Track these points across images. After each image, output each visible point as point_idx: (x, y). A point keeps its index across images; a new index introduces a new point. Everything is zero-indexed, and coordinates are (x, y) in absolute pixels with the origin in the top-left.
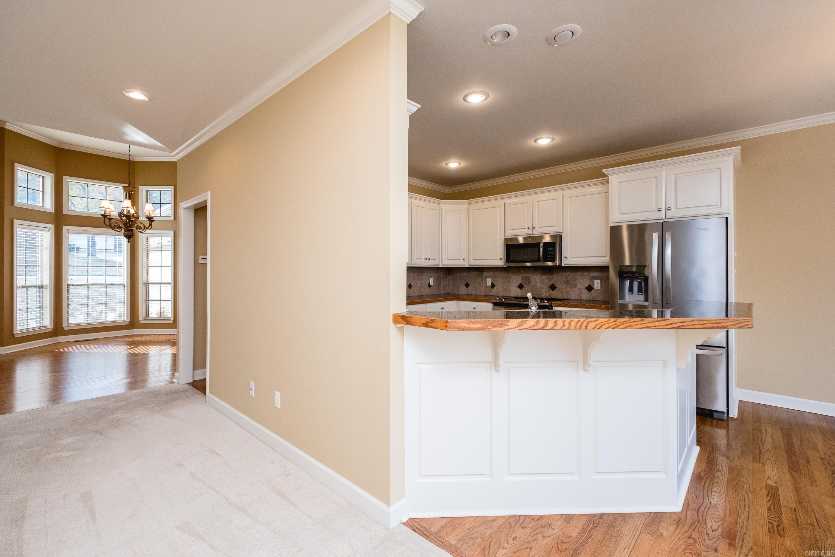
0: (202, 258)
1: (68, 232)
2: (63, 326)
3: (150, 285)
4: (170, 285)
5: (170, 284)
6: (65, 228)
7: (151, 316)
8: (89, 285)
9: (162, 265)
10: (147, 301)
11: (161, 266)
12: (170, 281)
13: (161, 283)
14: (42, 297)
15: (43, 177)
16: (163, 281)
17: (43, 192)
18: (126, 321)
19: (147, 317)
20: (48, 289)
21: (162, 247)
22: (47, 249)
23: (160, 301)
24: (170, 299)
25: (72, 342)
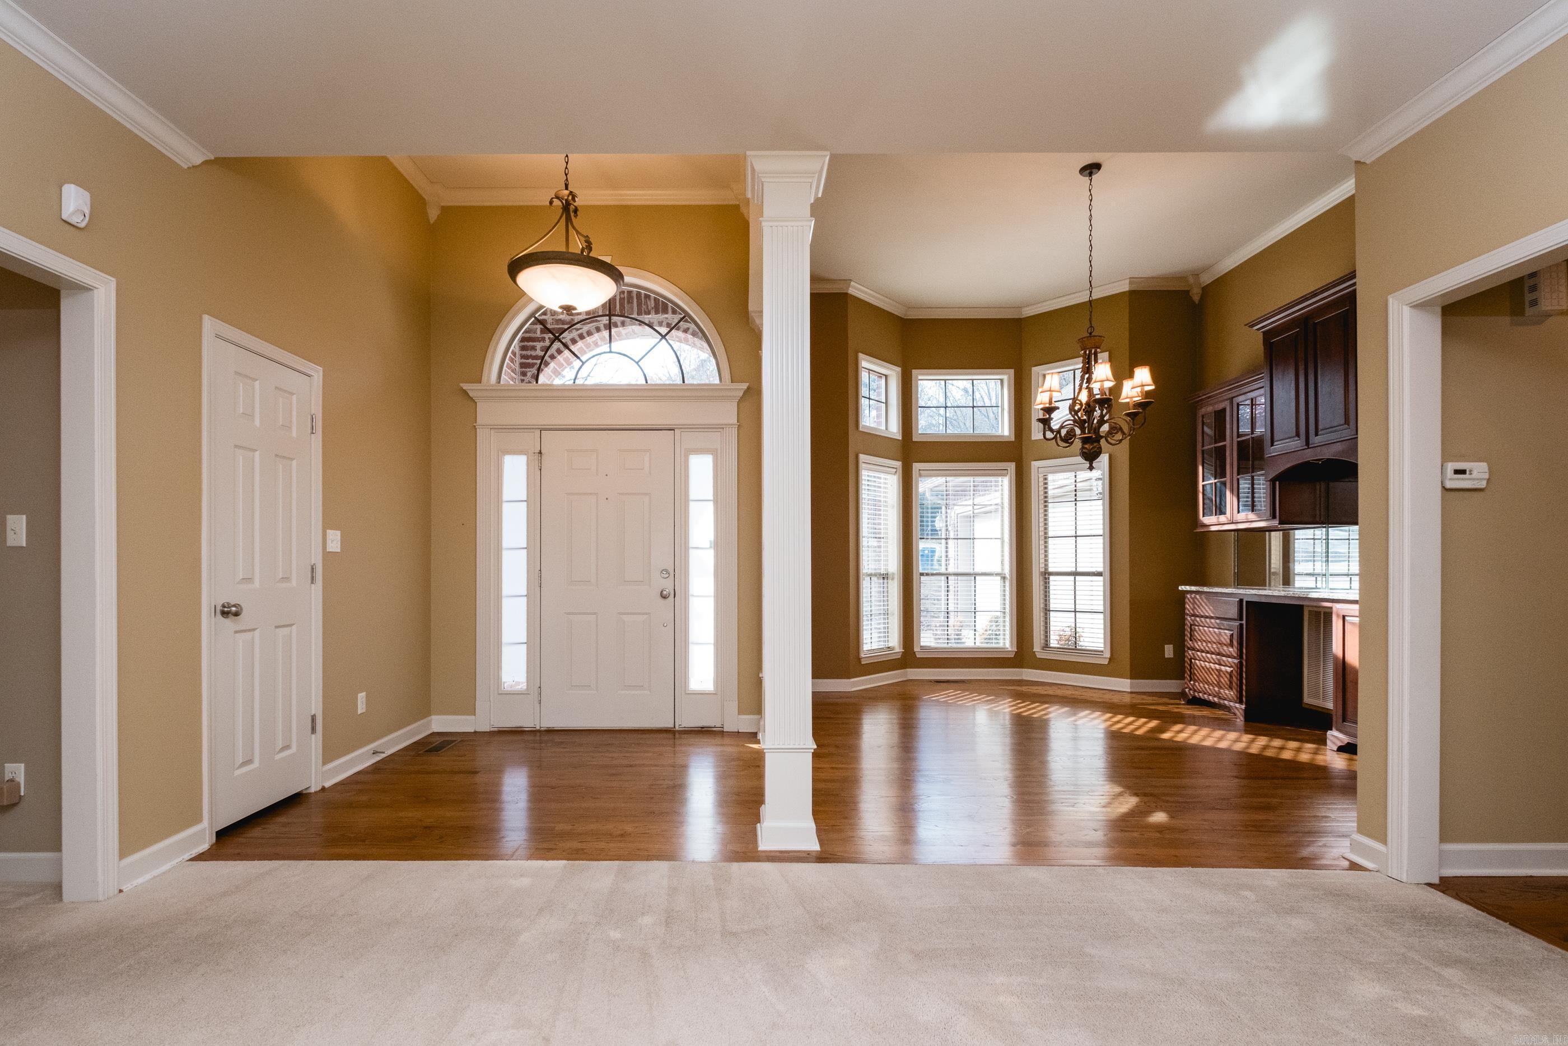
0: (1457, 472)
1: (920, 475)
2: (915, 650)
3: (1052, 578)
4: (1101, 578)
5: (1100, 574)
6: (917, 466)
7: (1054, 643)
8: (950, 574)
9: (1078, 534)
10: (1047, 611)
11: (1076, 537)
12: (1101, 569)
13: (1075, 574)
14: (885, 593)
15: (886, 376)
16: (1079, 570)
17: (886, 403)
18: (1010, 649)
19: (1046, 645)
20: (896, 580)
21: (1078, 493)
22: (893, 507)
23: (1075, 611)
24: (1101, 608)
25: (930, 681)
